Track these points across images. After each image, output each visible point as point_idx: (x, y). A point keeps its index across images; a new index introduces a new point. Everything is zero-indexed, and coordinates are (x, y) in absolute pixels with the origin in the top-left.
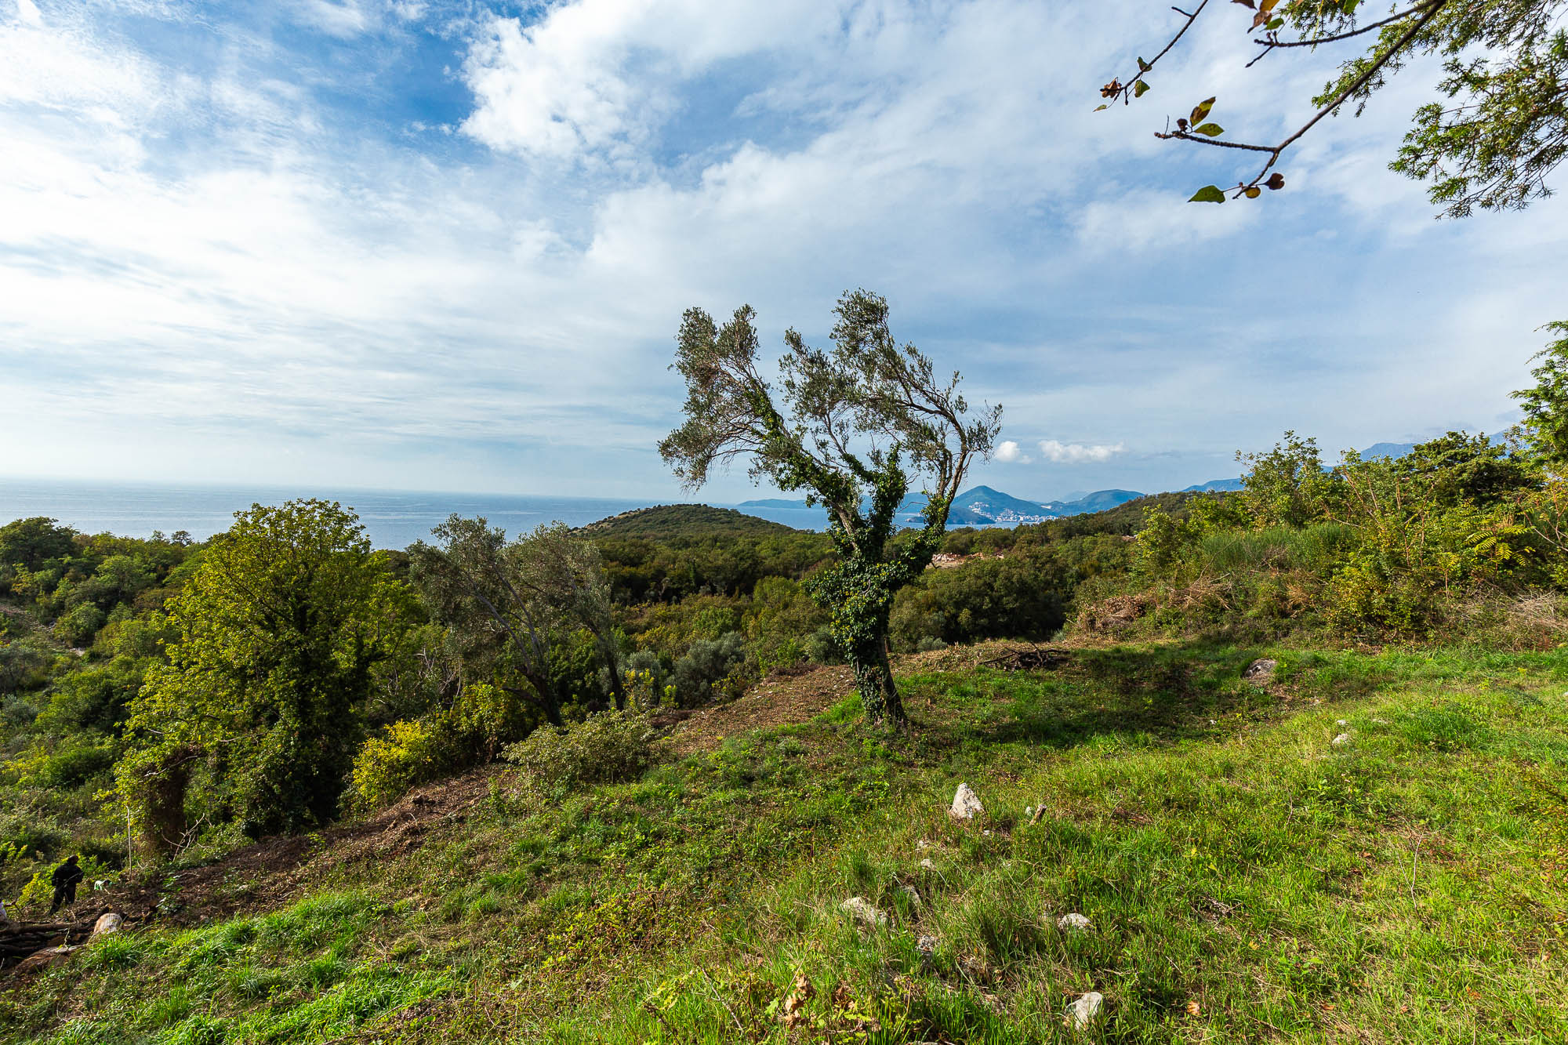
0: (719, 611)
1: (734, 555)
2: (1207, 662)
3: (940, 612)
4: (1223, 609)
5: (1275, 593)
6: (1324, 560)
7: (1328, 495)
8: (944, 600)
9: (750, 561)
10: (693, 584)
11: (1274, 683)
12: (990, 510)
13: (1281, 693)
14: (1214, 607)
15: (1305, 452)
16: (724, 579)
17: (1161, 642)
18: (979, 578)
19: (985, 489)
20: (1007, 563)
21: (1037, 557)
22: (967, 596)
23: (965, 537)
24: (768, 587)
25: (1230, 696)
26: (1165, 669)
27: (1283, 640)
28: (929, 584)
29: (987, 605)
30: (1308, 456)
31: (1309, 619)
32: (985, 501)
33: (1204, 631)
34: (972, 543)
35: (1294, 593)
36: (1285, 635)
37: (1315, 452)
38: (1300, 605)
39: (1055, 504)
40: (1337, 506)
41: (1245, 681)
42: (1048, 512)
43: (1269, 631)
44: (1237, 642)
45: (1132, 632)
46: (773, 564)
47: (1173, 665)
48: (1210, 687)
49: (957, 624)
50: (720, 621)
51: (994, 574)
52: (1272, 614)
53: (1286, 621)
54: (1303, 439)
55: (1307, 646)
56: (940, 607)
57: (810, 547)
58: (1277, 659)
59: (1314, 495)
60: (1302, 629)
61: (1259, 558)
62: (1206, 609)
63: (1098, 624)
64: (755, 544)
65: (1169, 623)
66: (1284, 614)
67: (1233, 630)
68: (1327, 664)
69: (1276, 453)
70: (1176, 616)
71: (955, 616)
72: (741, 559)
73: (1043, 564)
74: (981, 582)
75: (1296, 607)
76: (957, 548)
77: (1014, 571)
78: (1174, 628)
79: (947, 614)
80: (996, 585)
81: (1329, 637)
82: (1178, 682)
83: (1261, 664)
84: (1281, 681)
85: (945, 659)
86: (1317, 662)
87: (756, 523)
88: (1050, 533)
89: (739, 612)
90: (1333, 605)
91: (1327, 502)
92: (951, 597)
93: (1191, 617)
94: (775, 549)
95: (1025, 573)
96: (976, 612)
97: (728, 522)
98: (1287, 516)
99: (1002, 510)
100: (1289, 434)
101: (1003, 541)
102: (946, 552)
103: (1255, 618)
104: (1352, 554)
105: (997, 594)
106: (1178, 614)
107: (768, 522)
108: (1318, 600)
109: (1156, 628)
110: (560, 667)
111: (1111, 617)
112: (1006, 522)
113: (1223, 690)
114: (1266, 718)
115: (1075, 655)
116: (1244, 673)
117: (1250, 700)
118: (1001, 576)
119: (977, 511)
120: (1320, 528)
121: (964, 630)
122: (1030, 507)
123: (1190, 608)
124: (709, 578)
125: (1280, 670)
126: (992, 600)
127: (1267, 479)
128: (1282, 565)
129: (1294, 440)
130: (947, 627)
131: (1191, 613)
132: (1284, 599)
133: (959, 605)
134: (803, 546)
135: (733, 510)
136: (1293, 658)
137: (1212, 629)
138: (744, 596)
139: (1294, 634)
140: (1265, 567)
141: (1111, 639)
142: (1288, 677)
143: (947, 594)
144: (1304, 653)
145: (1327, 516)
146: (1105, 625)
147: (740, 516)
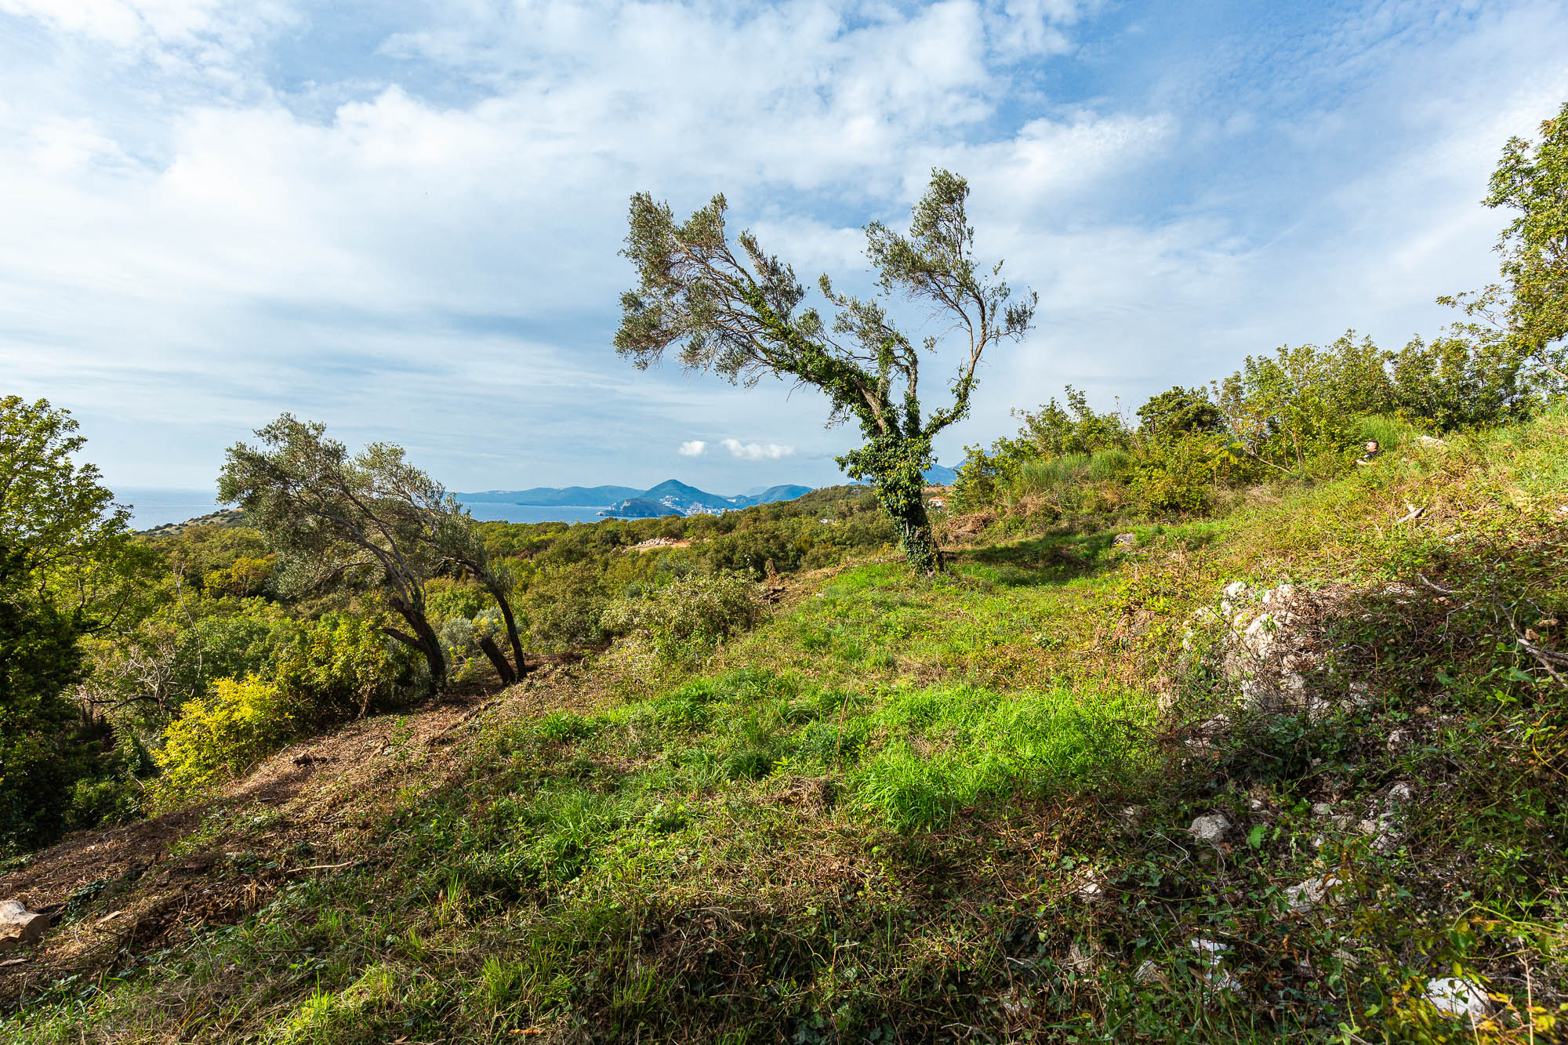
4: (1057, 513)
12: (680, 504)
14: (1050, 513)
19: (673, 483)
32: (674, 495)
33: (1048, 530)
35: (1109, 496)
36: (1113, 524)
39: (739, 497)
42: (732, 505)
43: (1102, 522)
45: (982, 541)
57: (514, 536)
58: (1134, 532)
61: (1070, 476)
62: (1044, 514)
63: (951, 538)
65: (1017, 527)
70: (1022, 522)
76: (671, 532)
78: (1022, 531)
83: (1123, 538)
93: (1034, 521)
99: (691, 503)
102: (662, 536)
103: (1089, 514)
109: (1007, 533)
116: (1111, 545)
119: (668, 504)
122: (717, 501)
123: (1033, 514)
125: (1141, 538)
131: (1033, 518)
136: (1145, 531)
137: (1053, 528)
146: (957, 538)
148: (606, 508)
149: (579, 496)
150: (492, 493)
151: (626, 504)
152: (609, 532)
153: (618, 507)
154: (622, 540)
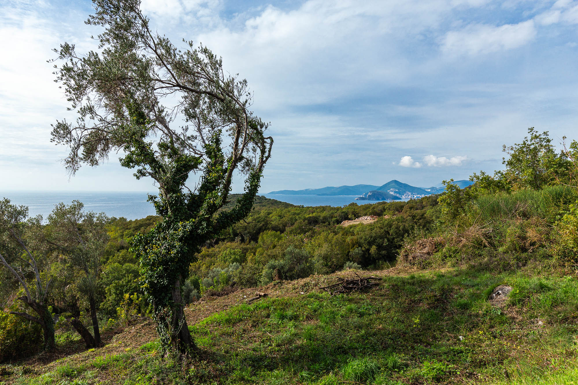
0: (232, 251)
1: (255, 220)
2: (467, 287)
3: (360, 248)
4: (485, 246)
5: (517, 234)
6: (552, 209)
7: (557, 168)
8: (362, 241)
9: (263, 223)
10: (232, 236)
11: (509, 306)
12: (399, 193)
13: (514, 314)
14: (479, 245)
15: (542, 141)
16: (249, 233)
17: (443, 271)
18: (382, 228)
19: (396, 182)
20: (397, 220)
21: (415, 216)
22: (375, 239)
23: (380, 207)
24: (267, 237)
25: (477, 315)
26: (438, 294)
27: (522, 268)
28: (355, 232)
29: (386, 243)
30: (544, 144)
31: (541, 252)
32: (396, 188)
33: (472, 263)
34: (385, 210)
35: (532, 234)
36: (524, 265)
37: (548, 141)
38: (535, 242)
39: (432, 188)
40: (563, 175)
41: (489, 303)
42: (429, 193)
43: (513, 262)
44: (491, 271)
45: (430, 263)
46: (277, 224)
47: (443, 290)
48: (465, 307)
49: (369, 254)
50: (233, 257)
51: (390, 225)
52: (516, 250)
53: (524, 255)
54: (540, 132)
55: (539, 273)
56: (360, 245)
57: (298, 214)
58: (513, 286)
59: (548, 168)
60: (536, 260)
61: (510, 211)
62: (474, 247)
63: (410, 258)
64: (269, 214)
65: (450, 256)
66: (524, 249)
67: (490, 262)
68: (549, 289)
69: (525, 144)
70: (456, 252)
71: (368, 250)
72: (258, 222)
73: (418, 220)
74: (383, 230)
75: (533, 244)
76: (376, 212)
77: (400, 224)
78: (454, 260)
79: (363, 249)
80: (391, 232)
81: (555, 267)
82: (444, 303)
83: (502, 290)
84: (514, 304)
85: (306, 285)
86: (542, 288)
87: (274, 203)
88: (424, 203)
89: (245, 251)
90: (558, 243)
91: (556, 172)
92: (365, 240)
93: (465, 252)
94: (280, 216)
95: (407, 225)
96: (380, 247)
97: (259, 203)
98: (531, 183)
99: (405, 192)
100: (531, 129)
101: (400, 208)
102: (370, 214)
103: (504, 253)
104: (571, 205)
105: (392, 237)
106: (456, 250)
107: (281, 202)
108: (548, 239)
109: (443, 260)
110: (130, 287)
111: (418, 253)
112: (405, 198)
113: (474, 310)
114: (501, 335)
115: (385, 281)
116: (489, 297)
117: (491, 319)
118: (393, 226)
119: (392, 193)
120: (551, 188)
121: (373, 257)
122: (420, 190)
123: (464, 246)
124: (240, 233)
125: (514, 295)
126: (388, 240)
127: (519, 160)
128: (525, 215)
129: (535, 133)
130: (363, 256)
131: (464, 249)
132: (524, 238)
133: (370, 244)
134: (294, 214)
135: (262, 196)
136: (525, 285)
137: (477, 261)
138: (252, 242)
139: (530, 265)
140: (514, 216)
141: (415, 268)
142: (519, 301)
143: (364, 237)
144: (535, 280)
145: (557, 181)
146: (414, 258)
147: (266, 199)
148: (359, 196)
149: (346, 190)
150: (306, 190)
151: (370, 194)
152: (344, 212)
153: (366, 195)
154: (350, 216)
